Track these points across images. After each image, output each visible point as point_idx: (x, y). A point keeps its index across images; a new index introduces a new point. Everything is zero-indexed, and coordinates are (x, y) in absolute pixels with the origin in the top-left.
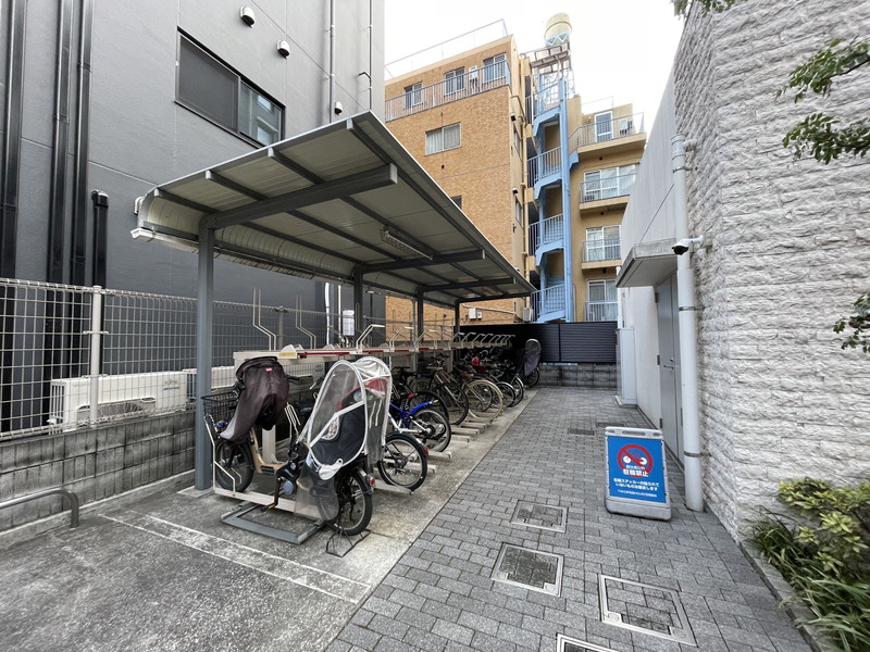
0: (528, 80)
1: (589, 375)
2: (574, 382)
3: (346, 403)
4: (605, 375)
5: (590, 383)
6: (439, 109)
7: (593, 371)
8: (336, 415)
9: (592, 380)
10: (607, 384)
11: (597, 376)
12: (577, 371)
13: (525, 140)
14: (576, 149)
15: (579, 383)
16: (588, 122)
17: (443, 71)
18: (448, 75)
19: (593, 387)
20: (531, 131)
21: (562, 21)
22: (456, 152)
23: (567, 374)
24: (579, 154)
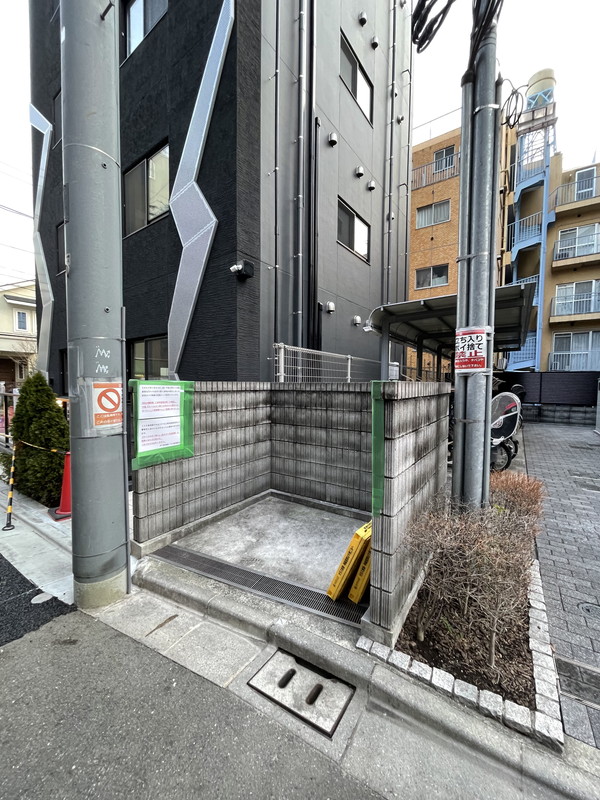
0: (513, 148)
1: (566, 415)
2: (552, 419)
3: (506, 413)
4: (581, 415)
5: (565, 420)
6: (431, 187)
7: (570, 411)
8: (502, 418)
9: (569, 418)
10: (583, 421)
11: (573, 415)
12: (554, 411)
13: (506, 208)
14: (555, 209)
15: (556, 420)
16: (568, 179)
17: (433, 150)
18: (439, 154)
19: (569, 424)
20: (513, 198)
21: (546, 77)
22: (445, 225)
23: (546, 413)
24: (557, 214)
